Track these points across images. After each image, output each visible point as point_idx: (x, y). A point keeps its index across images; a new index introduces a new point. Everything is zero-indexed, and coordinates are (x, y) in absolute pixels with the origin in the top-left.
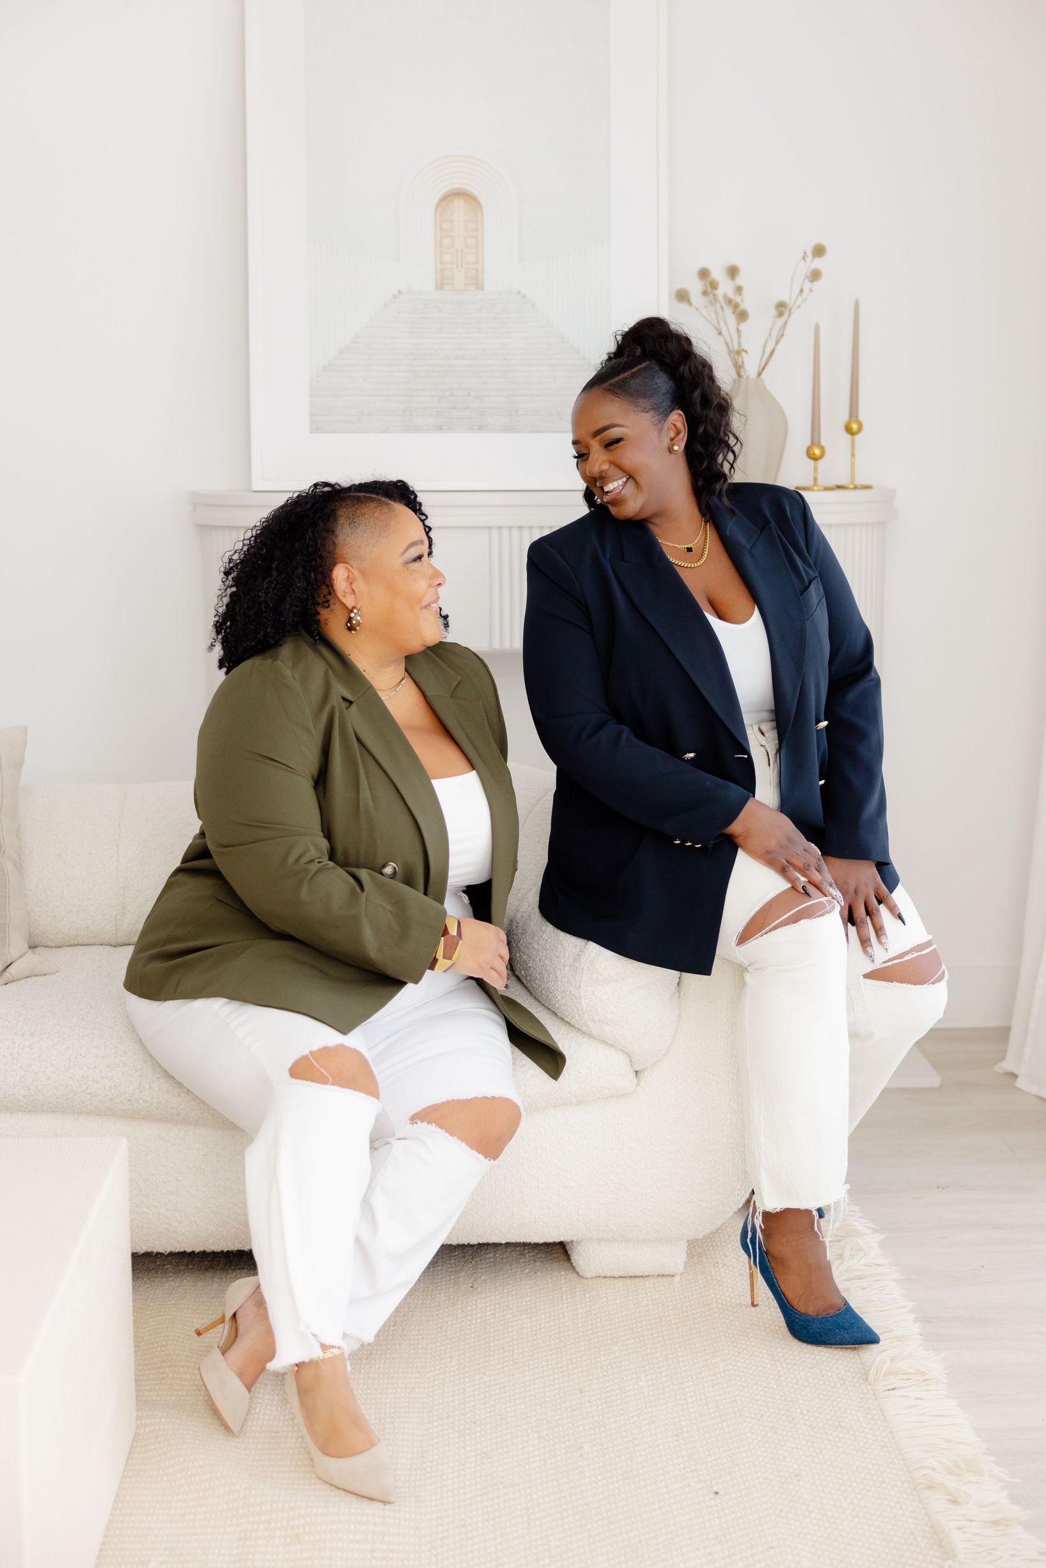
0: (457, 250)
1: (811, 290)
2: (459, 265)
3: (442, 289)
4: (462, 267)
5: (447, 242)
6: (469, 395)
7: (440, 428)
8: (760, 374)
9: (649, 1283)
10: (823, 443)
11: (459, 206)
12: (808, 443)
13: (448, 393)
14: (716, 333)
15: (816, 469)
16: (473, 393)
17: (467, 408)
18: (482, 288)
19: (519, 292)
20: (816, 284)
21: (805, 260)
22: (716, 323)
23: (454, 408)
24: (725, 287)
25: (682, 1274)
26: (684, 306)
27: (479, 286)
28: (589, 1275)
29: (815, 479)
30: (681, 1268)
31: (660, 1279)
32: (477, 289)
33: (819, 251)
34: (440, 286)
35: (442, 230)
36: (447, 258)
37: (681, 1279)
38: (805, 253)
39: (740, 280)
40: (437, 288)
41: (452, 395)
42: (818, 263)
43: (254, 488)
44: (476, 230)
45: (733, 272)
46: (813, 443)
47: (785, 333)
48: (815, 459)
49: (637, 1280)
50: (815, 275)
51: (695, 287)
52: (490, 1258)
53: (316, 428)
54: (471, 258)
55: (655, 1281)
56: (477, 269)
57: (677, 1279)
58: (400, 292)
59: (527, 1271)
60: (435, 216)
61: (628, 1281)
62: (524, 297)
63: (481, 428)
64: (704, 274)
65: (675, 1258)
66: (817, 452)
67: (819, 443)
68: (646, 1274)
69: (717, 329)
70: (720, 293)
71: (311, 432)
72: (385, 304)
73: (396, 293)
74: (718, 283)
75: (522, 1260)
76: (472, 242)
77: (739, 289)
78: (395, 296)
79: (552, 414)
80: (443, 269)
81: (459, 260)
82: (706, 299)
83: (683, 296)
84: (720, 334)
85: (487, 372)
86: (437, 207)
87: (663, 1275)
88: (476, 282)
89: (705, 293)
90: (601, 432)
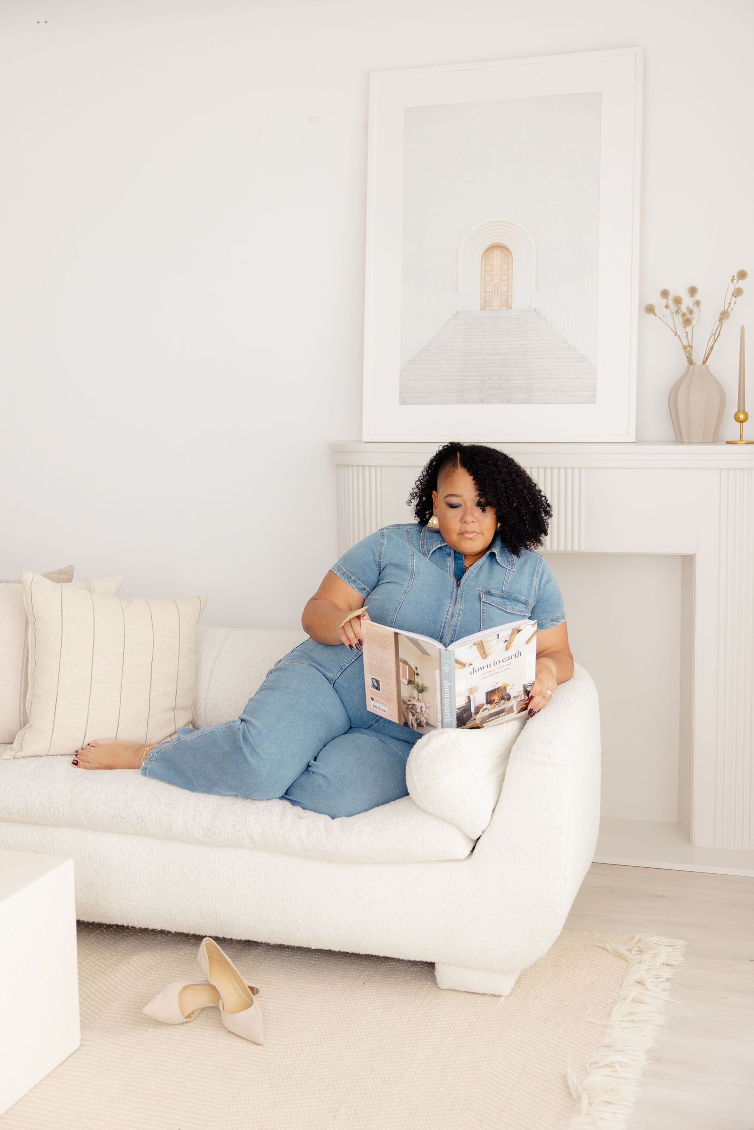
0: (495, 284)
1: (735, 303)
2: (496, 293)
3: (485, 309)
4: (498, 295)
5: (489, 278)
6: (501, 379)
7: (482, 401)
8: (704, 362)
9: (481, 999)
10: (746, 410)
11: (497, 253)
12: (737, 411)
13: (487, 378)
14: (674, 334)
15: (741, 429)
16: (503, 378)
17: (500, 388)
18: (511, 308)
19: (536, 310)
20: (739, 298)
21: (733, 282)
22: (673, 327)
23: (490, 388)
24: (687, 302)
25: (508, 997)
26: (651, 316)
27: (509, 307)
28: (443, 987)
29: (741, 436)
30: (507, 992)
31: (492, 998)
32: (508, 308)
33: (742, 275)
34: (483, 308)
35: (485, 271)
36: (489, 289)
37: (506, 999)
38: (733, 276)
39: (698, 297)
40: (481, 309)
41: (490, 379)
42: (741, 284)
43: (364, 440)
44: (508, 270)
45: (693, 291)
46: (739, 410)
47: (721, 333)
48: (741, 422)
49: (476, 996)
50: (738, 292)
51: (659, 303)
53: (403, 401)
54: (504, 288)
55: (488, 998)
56: (508, 296)
57: (502, 999)
58: (457, 312)
60: (482, 260)
61: (469, 996)
62: (539, 312)
63: (509, 401)
64: (665, 294)
65: (505, 985)
66: (742, 417)
67: (744, 410)
68: (481, 992)
69: (674, 331)
71: (400, 404)
72: (448, 320)
73: (455, 313)
74: (680, 299)
76: (505, 278)
77: (698, 303)
78: (454, 315)
79: (555, 392)
80: (485, 296)
81: (496, 290)
82: (668, 311)
83: (650, 309)
84: (676, 334)
85: (512, 363)
86: (483, 256)
87: (495, 995)
88: (507, 304)
89: (667, 307)
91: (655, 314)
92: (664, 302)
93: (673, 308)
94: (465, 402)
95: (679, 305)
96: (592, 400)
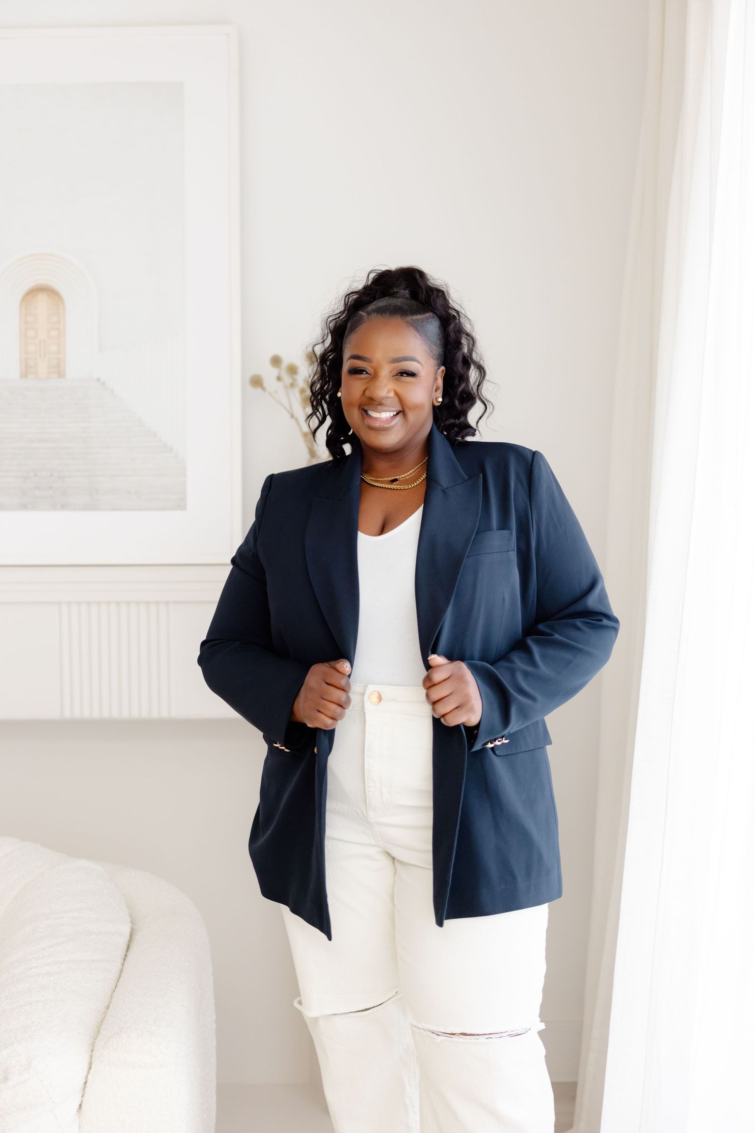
0: (40, 341)
2: (42, 355)
3: (26, 377)
4: (45, 357)
5: (31, 333)
6: (52, 475)
7: (24, 507)
11: (42, 300)
13: (32, 474)
14: (288, 416)
16: (55, 474)
17: (51, 488)
18: (64, 376)
19: (99, 380)
22: (288, 407)
23: (37, 488)
26: (259, 390)
27: (61, 374)
32: (59, 377)
34: (24, 375)
35: (26, 322)
36: (31, 349)
40: (21, 377)
41: (36, 475)
44: (58, 322)
51: (269, 374)
54: (54, 348)
56: (59, 359)
60: (20, 308)
62: (103, 384)
63: (64, 507)
64: (276, 361)
69: (289, 412)
76: (54, 333)
79: (130, 494)
80: (27, 359)
81: (42, 351)
82: (280, 384)
83: (257, 382)
84: (292, 416)
85: (68, 454)
86: (21, 302)
88: (59, 370)
89: (279, 379)
90: (398, 362)
91: (263, 388)
92: (275, 372)
93: (287, 379)
95: (295, 377)
96: (181, 505)
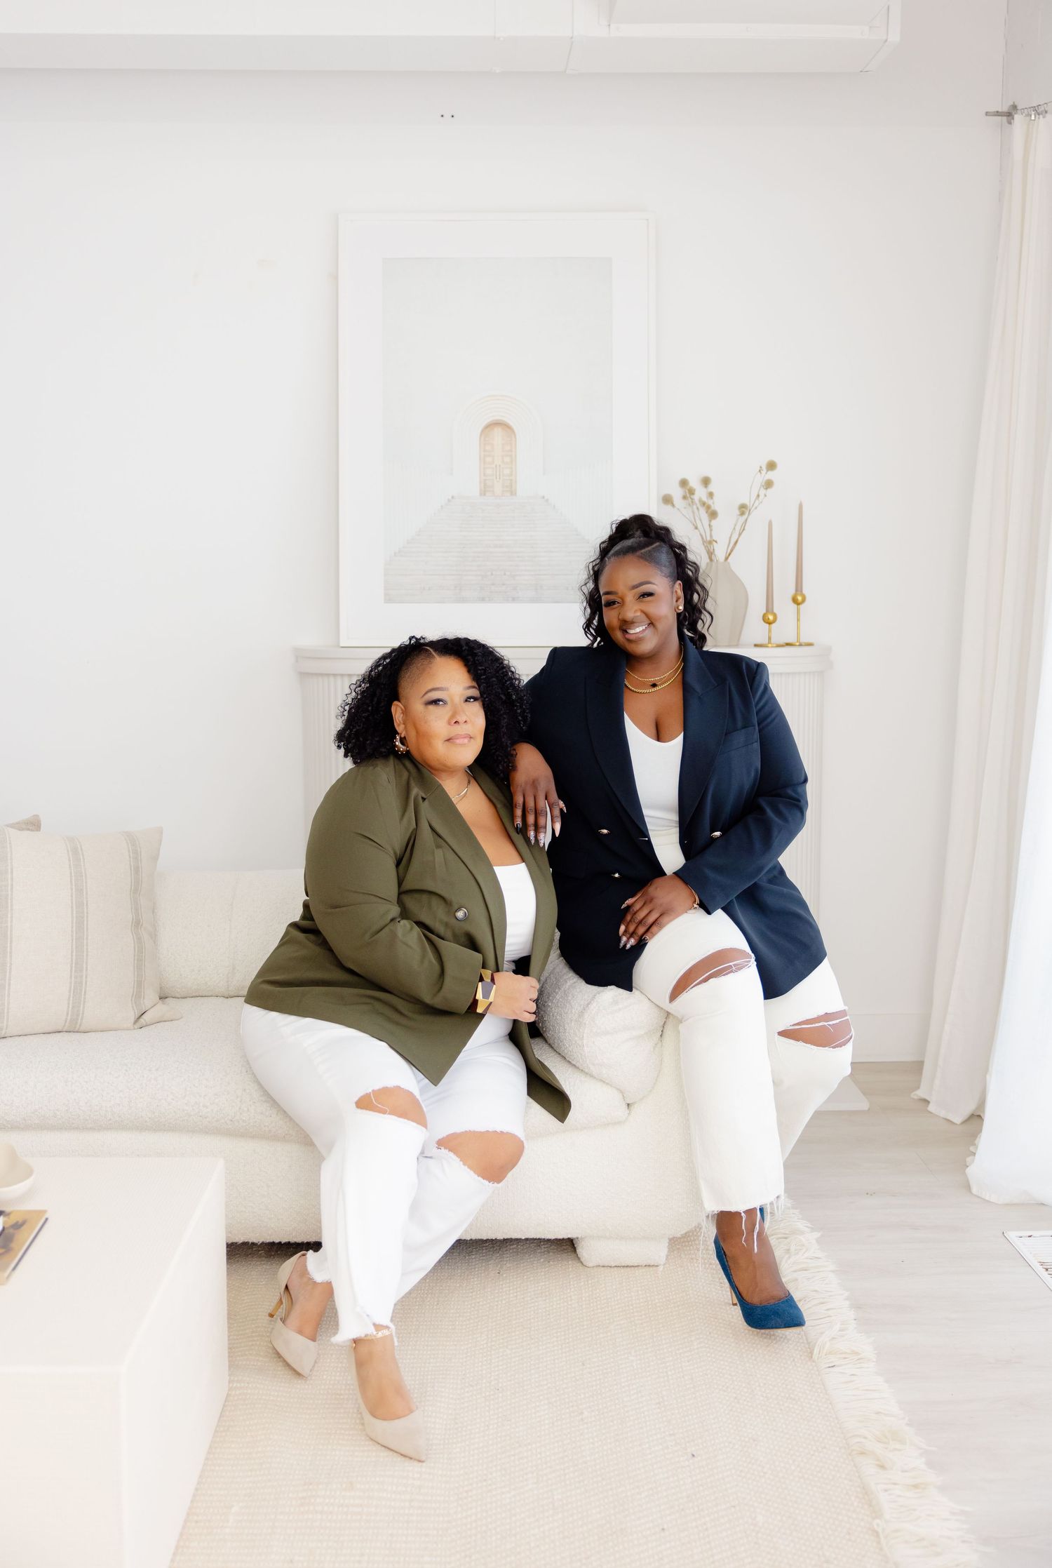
0: (496, 466)
1: (765, 496)
2: (498, 477)
3: (485, 495)
4: (500, 478)
5: (489, 459)
6: (505, 574)
7: (483, 600)
8: (727, 559)
9: (638, 1272)
10: (775, 611)
11: (498, 434)
12: (765, 611)
13: (489, 573)
15: (770, 631)
16: (508, 573)
17: (504, 584)
18: (515, 494)
19: (543, 497)
20: (769, 490)
21: (761, 473)
22: (693, 520)
23: (493, 584)
24: (701, 493)
25: (664, 1264)
26: (669, 507)
27: (513, 493)
28: (591, 1265)
29: (770, 638)
30: (663, 1260)
31: (647, 1269)
32: (512, 494)
33: (771, 466)
34: (483, 493)
35: (484, 451)
36: (489, 472)
37: (664, 1268)
38: (761, 467)
39: (711, 488)
40: (481, 494)
41: (492, 574)
42: (771, 475)
43: (342, 644)
44: (511, 451)
45: (706, 481)
46: (767, 611)
47: (746, 528)
48: (770, 623)
49: (629, 1269)
50: (769, 484)
51: (677, 493)
52: (513, 1249)
53: (389, 599)
54: (507, 471)
55: (644, 1270)
56: (511, 480)
57: (661, 1268)
58: (453, 497)
59: (542, 1260)
60: (480, 439)
61: (622, 1270)
62: (547, 500)
63: (514, 600)
64: (684, 483)
65: (659, 1252)
66: (771, 618)
67: (773, 611)
68: (636, 1264)
69: (694, 525)
70: (696, 497)
71: (385, 602)
72: (442, 506)
73: (450, 498)
74: (694, 490)
75: (539, 1251)
76: (507, 459)
77: (711, 495)
78: (449, 500)
79: (567, 589)
80: (485, 480)
81: (498, 473)
83: (667, 501)
84: (695, 528)
85: (518, 557)
86: (481, 435)
87: (649, 1266)
88: (511, 490)
89: (684, 498)
90: (637, 587)
91: (673, 505)
92: (682, 492)
94: (463, 600)
